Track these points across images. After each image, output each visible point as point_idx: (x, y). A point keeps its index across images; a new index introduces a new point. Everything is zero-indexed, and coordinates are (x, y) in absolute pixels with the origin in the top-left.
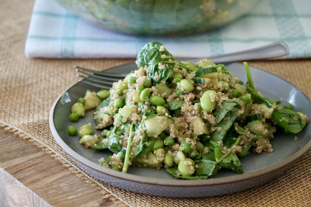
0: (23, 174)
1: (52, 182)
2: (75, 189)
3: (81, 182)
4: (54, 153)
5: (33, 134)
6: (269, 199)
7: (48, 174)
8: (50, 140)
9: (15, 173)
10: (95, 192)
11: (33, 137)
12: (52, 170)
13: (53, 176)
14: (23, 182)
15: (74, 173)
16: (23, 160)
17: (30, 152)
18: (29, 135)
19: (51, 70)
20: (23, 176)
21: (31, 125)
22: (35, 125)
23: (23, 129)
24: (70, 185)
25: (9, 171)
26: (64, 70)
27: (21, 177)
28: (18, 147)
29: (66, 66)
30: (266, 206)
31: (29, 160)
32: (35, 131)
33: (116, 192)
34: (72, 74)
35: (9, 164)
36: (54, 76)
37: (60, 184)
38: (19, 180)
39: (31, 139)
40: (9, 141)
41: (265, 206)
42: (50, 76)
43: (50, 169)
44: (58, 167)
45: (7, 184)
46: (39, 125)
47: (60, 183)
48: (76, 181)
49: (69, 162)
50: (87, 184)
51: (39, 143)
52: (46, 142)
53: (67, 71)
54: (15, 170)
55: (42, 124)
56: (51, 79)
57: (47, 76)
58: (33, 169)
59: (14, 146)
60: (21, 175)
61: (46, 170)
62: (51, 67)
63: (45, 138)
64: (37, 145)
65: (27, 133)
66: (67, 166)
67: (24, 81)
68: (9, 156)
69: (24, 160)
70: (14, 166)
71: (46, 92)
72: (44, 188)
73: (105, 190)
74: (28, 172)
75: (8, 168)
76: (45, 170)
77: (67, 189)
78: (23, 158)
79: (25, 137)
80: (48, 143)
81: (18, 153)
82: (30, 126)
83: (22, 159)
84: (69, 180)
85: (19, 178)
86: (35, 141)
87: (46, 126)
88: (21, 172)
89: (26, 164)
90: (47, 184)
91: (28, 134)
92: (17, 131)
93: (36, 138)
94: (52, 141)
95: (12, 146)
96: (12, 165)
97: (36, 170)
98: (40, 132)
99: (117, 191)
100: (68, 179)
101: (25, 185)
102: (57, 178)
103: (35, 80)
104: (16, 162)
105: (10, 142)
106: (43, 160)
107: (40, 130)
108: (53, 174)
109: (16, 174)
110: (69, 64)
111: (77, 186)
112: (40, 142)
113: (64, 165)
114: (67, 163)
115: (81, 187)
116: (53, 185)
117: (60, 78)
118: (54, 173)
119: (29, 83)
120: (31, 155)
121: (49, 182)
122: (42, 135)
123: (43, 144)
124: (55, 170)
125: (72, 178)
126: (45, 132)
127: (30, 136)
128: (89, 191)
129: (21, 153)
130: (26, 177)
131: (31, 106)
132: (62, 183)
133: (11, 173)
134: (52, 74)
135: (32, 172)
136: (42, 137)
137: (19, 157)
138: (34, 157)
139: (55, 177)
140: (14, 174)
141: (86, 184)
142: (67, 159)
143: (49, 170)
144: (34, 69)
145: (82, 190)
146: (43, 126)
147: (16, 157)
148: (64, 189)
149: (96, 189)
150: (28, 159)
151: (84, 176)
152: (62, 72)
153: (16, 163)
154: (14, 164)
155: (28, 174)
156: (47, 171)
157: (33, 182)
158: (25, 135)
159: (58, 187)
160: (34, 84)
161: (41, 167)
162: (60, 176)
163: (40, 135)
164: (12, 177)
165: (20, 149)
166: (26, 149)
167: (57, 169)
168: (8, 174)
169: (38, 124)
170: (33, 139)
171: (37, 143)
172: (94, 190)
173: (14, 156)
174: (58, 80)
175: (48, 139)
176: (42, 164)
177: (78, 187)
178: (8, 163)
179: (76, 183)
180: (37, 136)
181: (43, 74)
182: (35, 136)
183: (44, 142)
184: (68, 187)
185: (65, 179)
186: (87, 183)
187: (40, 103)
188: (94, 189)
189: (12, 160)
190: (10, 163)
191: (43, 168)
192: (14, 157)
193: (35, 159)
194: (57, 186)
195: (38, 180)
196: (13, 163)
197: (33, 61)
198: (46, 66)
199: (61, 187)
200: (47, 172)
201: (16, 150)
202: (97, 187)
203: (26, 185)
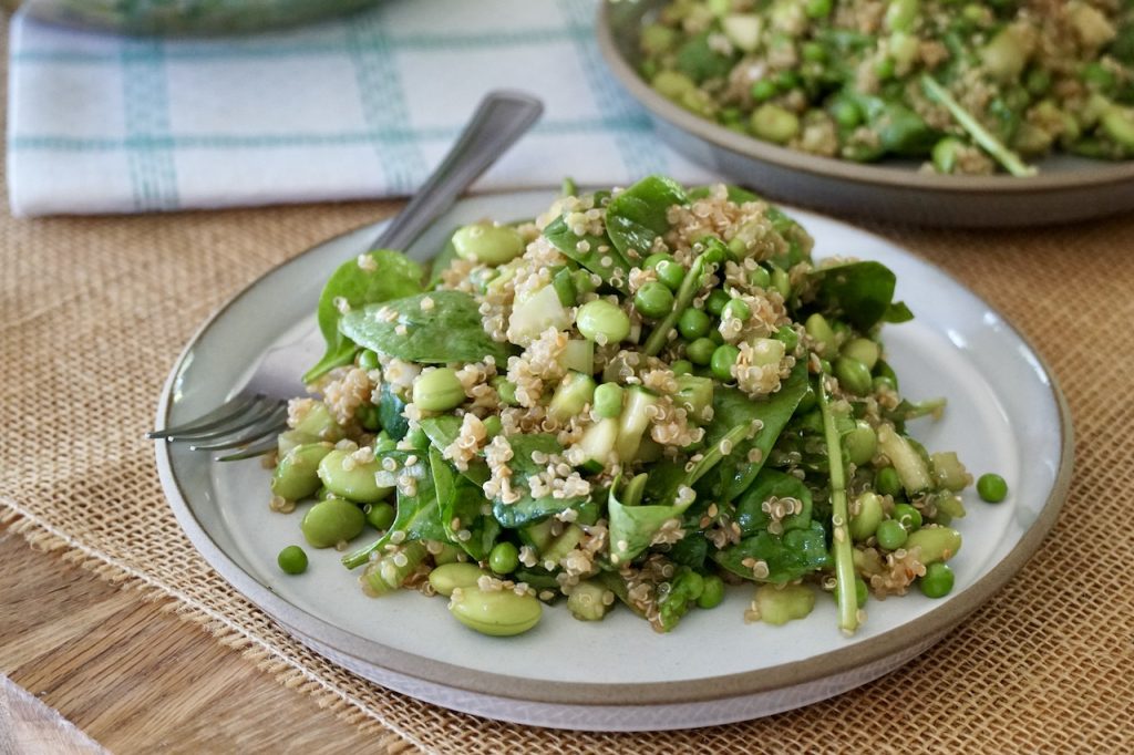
0: (79, 691)
1: (193, 718)
2: (283, 740)
3: (296, 709)
4: (172, 595)
5: (76, 531)
6: (969, 719)
7: (173, 681)
8: (141, 549)
9: (50, 690)
10: (355, 744)
11: (74, 544)
12: (183, 664)
13: (192, 688)
14: (89, 728)
15: (266, 671)
16: (71, 631)
17: (90, 595)
18: (62, 537)
19: (108, 259)
20: (81, 700)
21: (64, 492)
22: (80, 487)
23: (37, 510)
24: (260, 723)
25: (28, 683)
26: (152, 256)
27: (75, 704)
28: (44, 574)
29: (156, 243)
30: (966, 749)
31: (93, 630)
32: (82, 515)
33: (432, 737)
34: (183, 273)
35: (22, 654)
36: (118, 280)
37: (223, 724)
38: (69, 717)
39: (71, 549)
40: (6, 553)
41: (960, 749)
42: (106, 284)
43: (176, 663)
44: (204, 648)
45: (24, 726)
46: (92, 491)
47: (222, 716)
48: (279, 705)
49: (235, 627)
50: (322, 714)
51: (104, 563)
52: (128, 555)
53: (161, 259)
54: (47, 676)
55: (103, 485)
56: (113, 294)
57: (98, 283)
58: (115, 667)
59: (29, 572)
60: (74, 696)
61: (163, 668)
62: (102, 248)
63: (121, 540)
64: (97, 571)
65: (54, 524)
66: (236, 642)
67: (19, 306)
68: (15, 617)
69: (75, 630)
70: (44, 658)
71: (104, 346)
72: (169, 745)
73: (392, 732)
74: (95, 680)
75: (22, 667)
76: (157, 667)
77: (252, 744)
78: (70, 620)
79: (47, 542)
80: (136, 560)
81: (46, 603)
82: (62, 497)
83: (69, 627)
84: (250, 702)
85: (69, 708)
86: (89, 558)
87: (116, 490)
88: (73, 682)
89: (84, 645)
90: (175, 728)
91: (58, 532)
92: (18, 517)
93: (86, 543)
94: (149, 552)
95: (21, 575)
96: (35, 656)
97: (126, 668)
98: (100, 517)
99: (438, 735)
100: (247, 698)
101: (95, 738)
102: (209, 696)
103: (57, 303)
104: (48, 642)
105: (12, 559)
106: (143, 625)
107: (98, 511)
108: (191, 681)
109: (54, 693)
110: (162, 231)
111: (289, 725)
112: (108, 560)
113: (224, 641)
114: (231, 632)
115: (303, 730)
116: (201, 728)
117: (141, 287)
118: (192, 679)
119: (37, 313)
120: (96, 606)
121: (181, 718)
122: (107, 530)
123: (117, 567)
124: (195, 662)
125: (263, 693)
126: (116, 515)
127: (64, 540)
128: (333, 745)
129: (59, 600)
130: (95, 702)
131: (60, 403)
132: (231, 717)
133: (35, 689)
134: (112, 274)
135: (112, 678)
136: (110, 538)
137: (54, 619)
138: (109, 613)
139: (200, 694)
140: (48, 693)
141: (317, 716)
142: (226, 615)
143: (171, 667)
144: (45, 259)
145: (306, 741)
146: (109, 494)
147: (42, 618)
148: (242, 742)
149: (359, 733)
150: (88, 625)
151: (305, 682)
152: (146, 266)
153: (49, 645)
154: (40, 649)
155: (100, 688)
156: (166, 671)
157: (122, 723)
158: (46, 535)
159: (219, 735)
160: (59, 318)
161: (141, 656)
162: (219, 689)
163: (101, 533)
164: (40, 706)
165: (51, 585)
166: (74, 584)
167: (203, 659)
168: (25, 696)
169: (89, 484)
170: (76, 548)
171: (97, 567)
172: (352, 737)
173: (35, 617)
174: (136, 294)
175: (130, 544)
176: (142, 640)
177: (291, 731)
178: (17, 648)
179: (281, 712)
180: (88, 536)
181: (82, 276)
182: (82, 535)
183: (120, 560)
184: (252, 735)
185: (237, 700)
186: (322, 710)
187: (90, 389)
188: (353, 732)
189: (29, 636)
190: (24, 649)
191: (150, 657)
192: (35, 622)
193: (113, 622)
194: (214, 734)
195: (141, 712)
196: (37, 646)
197: (38, 228)
198: (87, 245)
199: (228, 735)
200: (168, 675)
201: (41, 590)
202: (361, 726)
203: (101, 738)
